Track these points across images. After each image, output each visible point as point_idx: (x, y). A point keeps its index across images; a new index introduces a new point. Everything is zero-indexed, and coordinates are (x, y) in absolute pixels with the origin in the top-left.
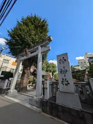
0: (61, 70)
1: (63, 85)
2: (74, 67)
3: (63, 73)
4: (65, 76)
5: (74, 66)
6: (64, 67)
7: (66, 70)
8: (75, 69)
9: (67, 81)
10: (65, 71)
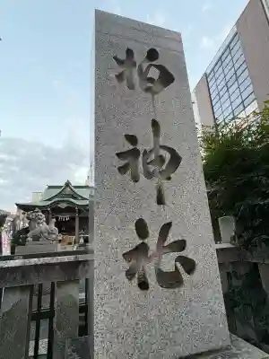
0: (132, 139)
1: (143, 285)
2: (76, 190)
3: (142, 178)
4: (160, 201)
5: (76, 187)
6: (155, 124)
7: (171, 151)
8: (75, 196)
9: (181, 245)
10: (162, 159)
